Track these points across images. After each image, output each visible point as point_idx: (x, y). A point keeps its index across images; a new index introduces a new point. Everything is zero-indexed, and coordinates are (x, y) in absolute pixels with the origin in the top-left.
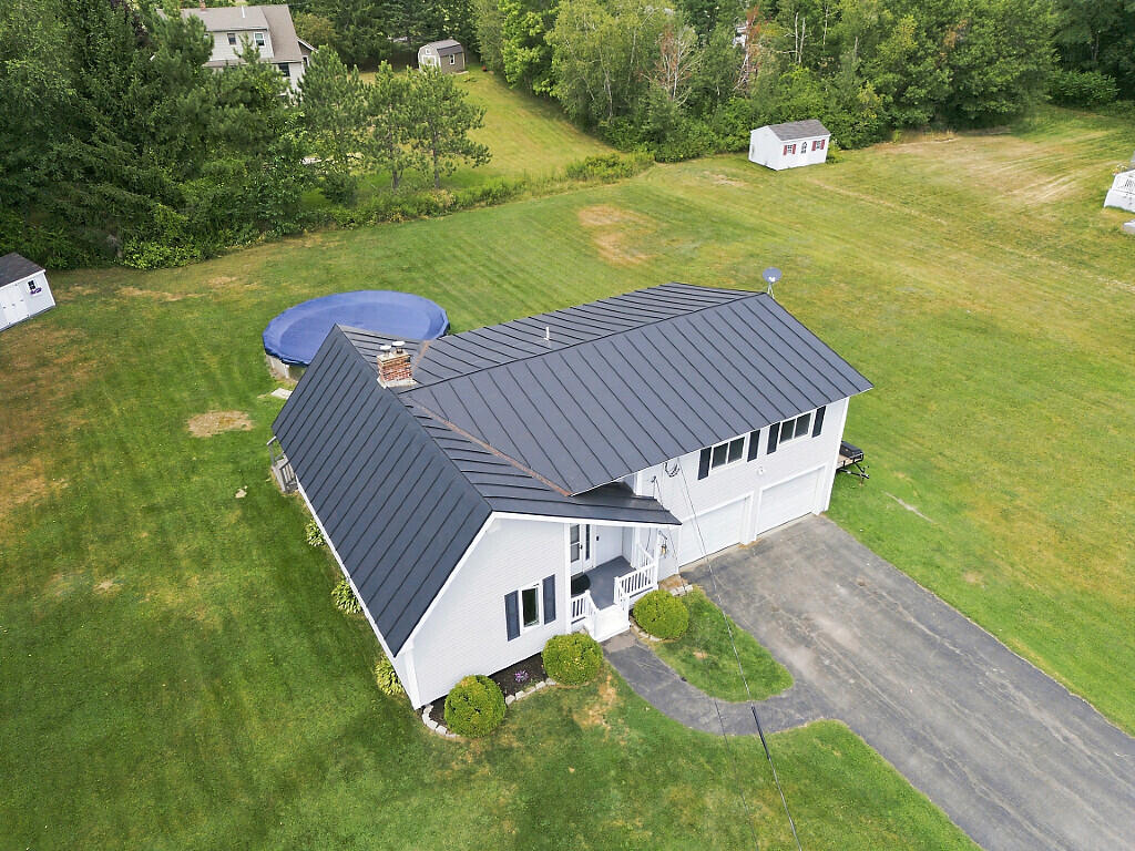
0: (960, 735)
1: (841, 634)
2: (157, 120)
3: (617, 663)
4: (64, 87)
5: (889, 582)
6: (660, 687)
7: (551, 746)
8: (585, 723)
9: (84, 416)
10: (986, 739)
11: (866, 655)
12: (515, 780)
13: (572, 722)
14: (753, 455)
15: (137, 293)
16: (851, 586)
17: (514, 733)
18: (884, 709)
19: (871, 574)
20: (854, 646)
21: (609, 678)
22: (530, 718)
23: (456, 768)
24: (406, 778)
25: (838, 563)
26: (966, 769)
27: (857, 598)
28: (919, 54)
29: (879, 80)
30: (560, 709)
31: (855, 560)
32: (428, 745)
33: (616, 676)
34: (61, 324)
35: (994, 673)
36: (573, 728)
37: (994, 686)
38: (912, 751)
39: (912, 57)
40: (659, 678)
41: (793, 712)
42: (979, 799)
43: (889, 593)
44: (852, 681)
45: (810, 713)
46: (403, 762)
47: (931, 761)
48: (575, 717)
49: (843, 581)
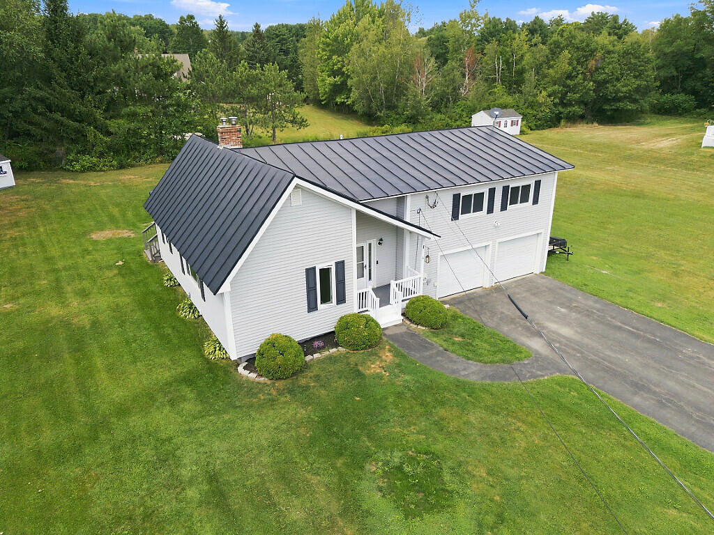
0: (671, 384)
1: (566, 331)
2: (96, 79)
3: (393, 340)
4: (37, 51)
5: (598, 306)
6: (428, 353)
7: (340, 384)
8: (369, 372)
9: (20, 231)
10: (694, 387)
11: (586, 341)
12: (310, 405)
13: (358, 370)
14: (490, 210)
15: (71, 181)
16: (569, 308)
17: (311, 378)
18: (606, 370)
19: (583, 302)
20: (577, 337)
21: (387, 347)
22: (324, 369)
23: (262, 398)
24: (221, 403)
25: (557, 296)
26: (682, 404)
27: (574, 314)
28: (573, 74)
29: (550, 89)
30: (348, 364)
31: (569, 295)
32: (241, 385)
33: (392, 346)
34: (17, 193)
35: (689, 350)
36: (359, 374)
37: (691, 358)
38: (635, 393)
39: (569, 77)
40: (427, 349)
41: (534, 371)
42: (697, 421)
43: (598, 311)
44: (578, 355)
45: (548, 371)
46: (220, 395)
47: (652, 399)
48: (360, 368)
49: (562, 305)
